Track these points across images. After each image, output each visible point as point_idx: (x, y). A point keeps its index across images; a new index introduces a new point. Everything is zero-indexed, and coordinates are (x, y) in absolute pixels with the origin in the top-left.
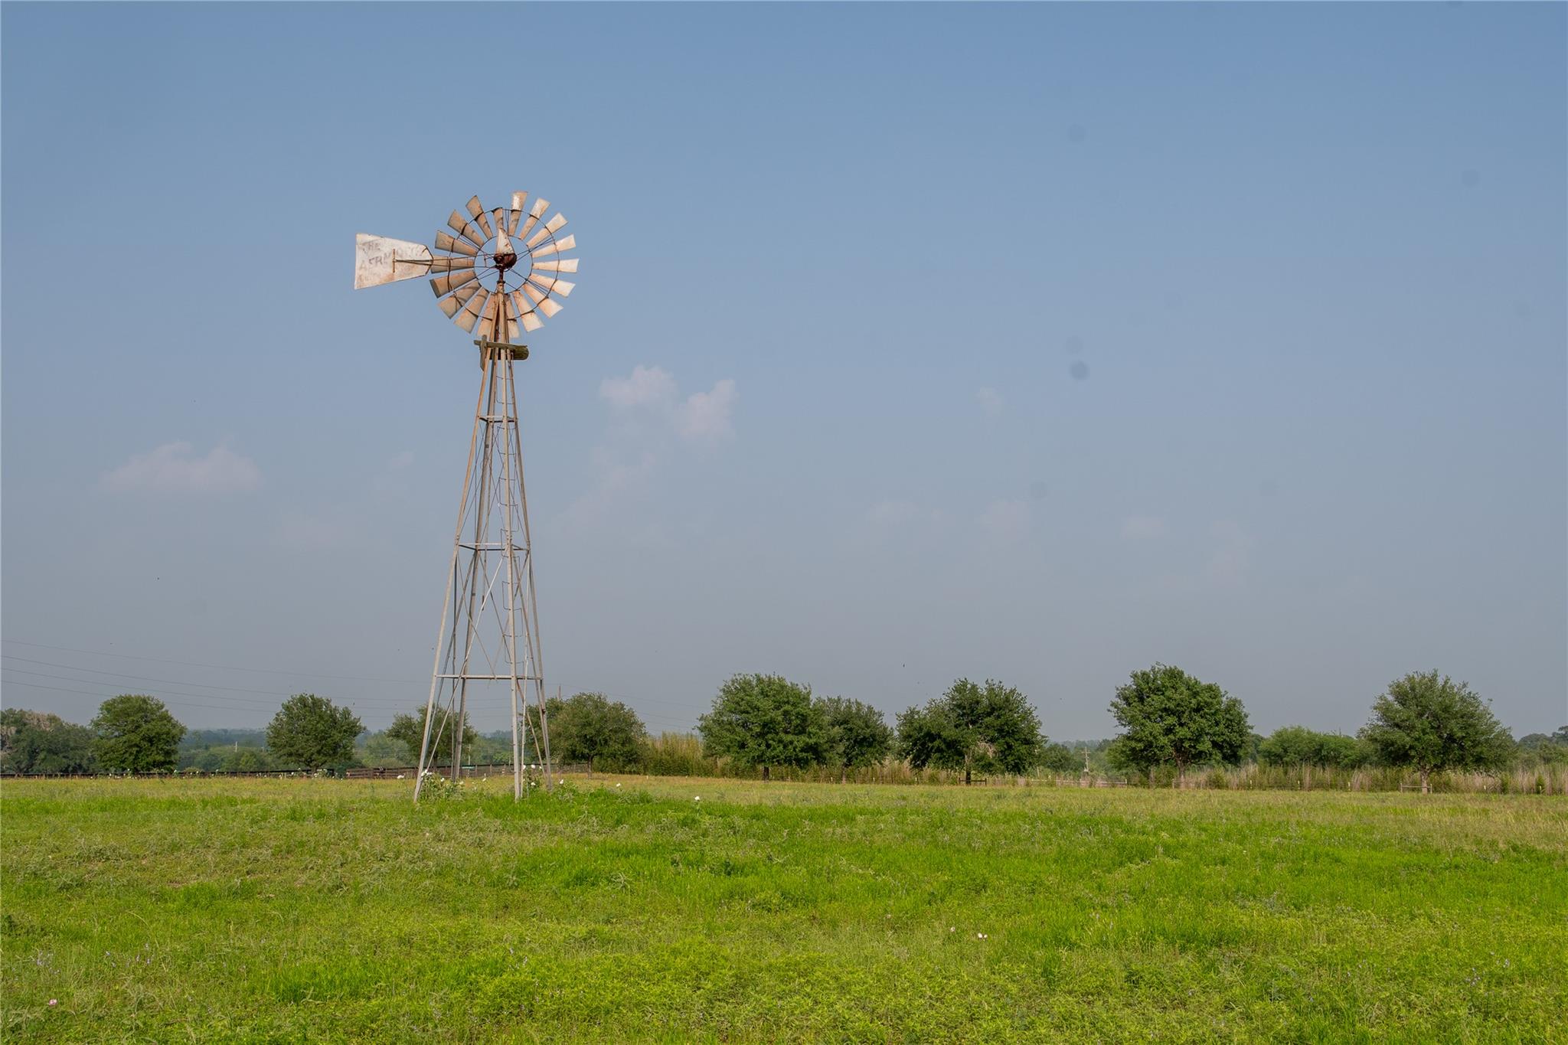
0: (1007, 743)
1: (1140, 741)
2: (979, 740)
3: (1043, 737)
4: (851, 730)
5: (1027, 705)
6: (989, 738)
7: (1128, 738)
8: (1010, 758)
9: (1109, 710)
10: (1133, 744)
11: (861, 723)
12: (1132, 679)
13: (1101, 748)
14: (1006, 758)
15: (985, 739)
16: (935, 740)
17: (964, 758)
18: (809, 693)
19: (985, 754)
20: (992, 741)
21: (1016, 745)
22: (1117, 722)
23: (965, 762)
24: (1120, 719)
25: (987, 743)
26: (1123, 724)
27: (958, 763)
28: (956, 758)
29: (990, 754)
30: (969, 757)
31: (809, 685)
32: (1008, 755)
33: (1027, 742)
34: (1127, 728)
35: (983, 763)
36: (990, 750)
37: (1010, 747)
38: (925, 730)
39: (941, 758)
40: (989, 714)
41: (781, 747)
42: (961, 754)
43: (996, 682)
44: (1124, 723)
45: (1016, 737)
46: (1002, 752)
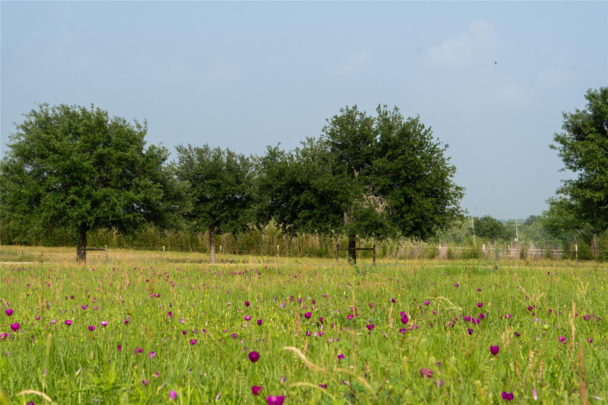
0: (405, 195)
1: (598, 189)
2: (365, 191)
3: (457, 188)
4: (218, 186)
5: (434, 141)
6: (378, 188)
7: (580, 185)
8: (408, 217)
9: (552, 147)
10: (588, 194)
11: (230, 179)
12: (588, 102)
13: (529, 222)
14: (402, 217)
15: (374, 189)
16: (302, 191)
17: (342, 216)
18: (142, 135)
19: (372, 210)
20: (383, 192)
21: (417, 198)
22: (563, 165)
23: (343, 221)
24: (567, 160)
25: (376, 196)
26: (571, 168)
27: (335, 224)
28: (332, 216)
29: (380, 209)
30: (349, 216)
31: (146, 123)
32: (406, 212)
33: (432, 193)
34: (578, 172)
35: (366, 223)
36: (380, 205)
37: (409, 201)
38: (287, 177)
39: (310, 218)
40: (381, 155)
41: (88, 205)
42: (339, 212)
43: (390, 109)
44: (574, 165)
45: (419, 186)
46: (396, 207)
